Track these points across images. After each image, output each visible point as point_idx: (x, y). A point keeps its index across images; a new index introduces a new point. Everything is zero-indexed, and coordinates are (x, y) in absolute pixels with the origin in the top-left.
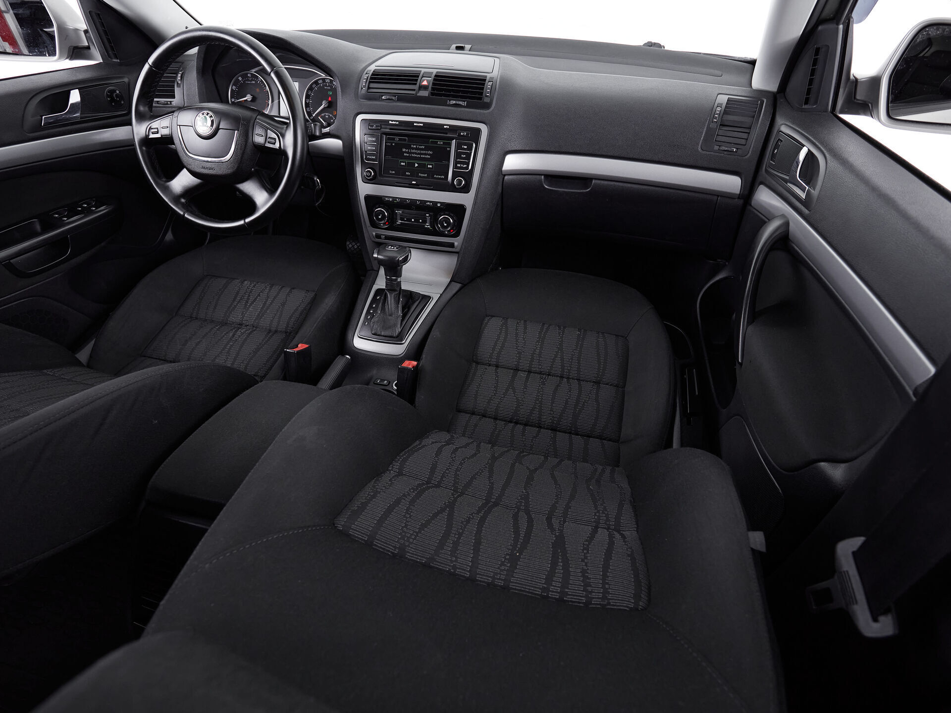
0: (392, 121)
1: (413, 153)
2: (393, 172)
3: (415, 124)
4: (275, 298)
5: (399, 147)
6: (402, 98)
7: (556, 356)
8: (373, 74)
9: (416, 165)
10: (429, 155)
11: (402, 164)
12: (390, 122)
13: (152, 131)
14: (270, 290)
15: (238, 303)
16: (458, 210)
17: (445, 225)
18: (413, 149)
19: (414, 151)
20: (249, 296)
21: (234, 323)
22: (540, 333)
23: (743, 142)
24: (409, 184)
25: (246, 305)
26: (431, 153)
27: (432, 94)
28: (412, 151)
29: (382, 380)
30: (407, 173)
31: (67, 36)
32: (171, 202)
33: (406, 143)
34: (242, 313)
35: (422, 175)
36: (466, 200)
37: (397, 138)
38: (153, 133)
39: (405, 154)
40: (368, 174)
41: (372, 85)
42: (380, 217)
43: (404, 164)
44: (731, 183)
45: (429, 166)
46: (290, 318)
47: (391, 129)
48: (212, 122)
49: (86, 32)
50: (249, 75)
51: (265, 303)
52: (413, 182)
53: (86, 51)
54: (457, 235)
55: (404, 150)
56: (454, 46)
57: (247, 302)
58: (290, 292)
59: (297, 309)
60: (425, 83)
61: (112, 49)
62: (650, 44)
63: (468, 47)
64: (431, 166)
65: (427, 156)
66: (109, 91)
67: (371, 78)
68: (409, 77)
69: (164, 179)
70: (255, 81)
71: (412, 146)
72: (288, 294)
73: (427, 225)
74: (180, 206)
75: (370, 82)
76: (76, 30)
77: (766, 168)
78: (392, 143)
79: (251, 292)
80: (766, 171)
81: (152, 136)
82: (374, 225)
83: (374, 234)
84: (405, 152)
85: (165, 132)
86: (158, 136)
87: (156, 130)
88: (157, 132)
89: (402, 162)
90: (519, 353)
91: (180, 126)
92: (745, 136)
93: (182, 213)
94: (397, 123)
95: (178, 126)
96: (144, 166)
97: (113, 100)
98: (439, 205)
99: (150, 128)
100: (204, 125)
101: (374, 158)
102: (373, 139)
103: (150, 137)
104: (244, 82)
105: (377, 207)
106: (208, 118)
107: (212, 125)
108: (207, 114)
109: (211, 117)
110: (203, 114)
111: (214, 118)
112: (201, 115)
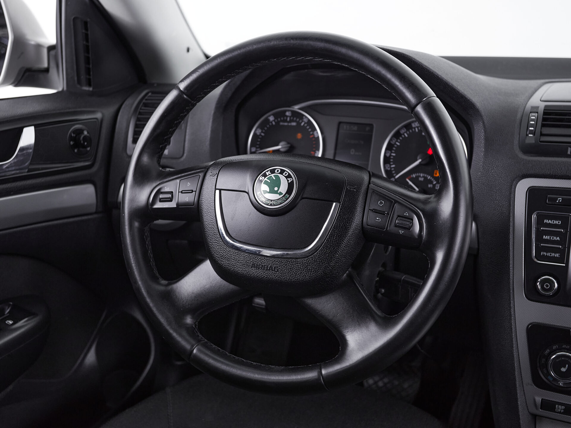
8: (545, 113)
13: (161, 196)
31: (22, 53)
32: (170, 324)
38: (162, 200)
40: (547, 286)
41: (546, 131)
42: (563, 370)
48: (291, 186)
49: (51, 48)
50: (287, 114)
53: (41, 76)
61: (88, 71)
66: (75, 131)
67: (544, 119)
69: (164, 282)
74: (184, 333)
75: (543, 126)
76: (39, 46)
81: (159, 205)
83: (539, 399)
85: (187, 198)
86: (172, 205)
87: (170, 196)
88: (171, 200)
91: (220, 190)
93: (188, 347)
95: (217, 192)
96: (131, 255)
97: (77, 144)
99: (159, 192)
100: (272, 191)
101: (557, 255)
102: (556, 222)
103: (156, 206)
104: (277, 123)
105: (554, 347)
106: (282, 178)
107: (289, 191)
108: (282, 172)
109: (289, 176)
110: (273, 172)
111: (294, 178)
112: (267, 173)
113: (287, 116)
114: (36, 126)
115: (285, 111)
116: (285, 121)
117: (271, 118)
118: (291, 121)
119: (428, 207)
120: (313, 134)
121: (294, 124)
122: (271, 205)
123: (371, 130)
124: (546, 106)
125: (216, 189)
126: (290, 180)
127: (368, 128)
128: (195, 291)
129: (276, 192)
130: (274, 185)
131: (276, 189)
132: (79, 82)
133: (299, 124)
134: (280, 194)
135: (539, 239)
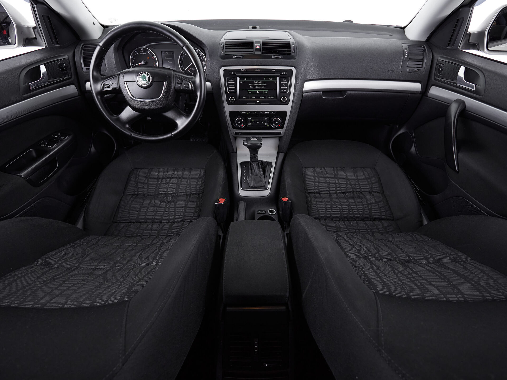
0: (242, 69)
1: (256, 86)
2: (245, 97)
3: (256, 70)
4: (182, 175)
5: (247, 83)
6: (246, 56)
7: (347, 183)
8: (226, 44)
9: (258, 92)
10: (265, 86)
11: (250, 92)
12: (241, 70)
13: (105, 86)
14: (178, 171)
15: (161, 182)
16: (283, 114)
17: (277, 123)
18: (255, 83)
19: (256, 85)
20: (166, 177)
21: (162, 194)
22: (334, 172)
23: (420, 66)
24: (255, 103)
25: (166, 183)
26: (266, 85)
27: (263, 53)
28: (255, 85)
29: (262, 211)
30: (253, 97)
31: (22, 32)
32: (121, 128)
33: (250, 80)
34: (166, 187)
35: (262, 97)
36: (287, 108)
37: (245, 79)
38: (106, 88)
39: (251, 87)
40: (232, 100)
41: (227, 50)
42: (239, 123)
43: (251, 92)
44: (416, 86)
45: (265, 92)
46: (196, 185)
47: (242, 74)
48: (149, 78)
49: (34, 28)
50: (142, 49)
51: (178, 180)
52: (258, 102)
53: (34, 41)
54: (281, 127)
55: (250, 85)
56: (250, 27)
57: (166, 180)
58: (190, 171)
59: (198, 181)
60: (258, 47)
61: (56, 38)
62: (346, 21)
63: (258, 27)
64: (266, 92)
65: (264, 87)
66: (60, 64)
67: (226, 47)
68: (248, 45)
69: (115, 115)
71: (255, 82)
72: (189, 173)
73: (266, 124)
74: (127, 130)
75: (226, 49)
76: (28, 28)
77: (434, 77)
78: (243, 82)
79: (166, 174)
80: (435, 79)
81: (105, 90)
82: (234, 127)
83: (235, 132)
84: (251, 86)
85: (115, 86)
86: (110, 89)
87: (108, 86)
88: (109, 87)
89: (250, 91)
90: (329, 185)
91: (126, 82)
92: (421, 63)
93: (129, 134)
94: (246, 70)
95: (125, 82)
96: (101, 108)
97: (63, 70)
98: (272, 112)
99: (104, 85)
100: (144, 80)
101: (234, 90)
102: (232, 80)
103: (104, 90)
104: (139, 53)
105: (236, 117)
106: (146, 75)
107: (149, 80)
108: (145, 73)
109: (148, 75)
110: (142, 73)
111: (150, 75)
112: (141, 74)
113: (142, 50)
114: (44, 64)
115: (141, 48)
116: (142, 52)
117: (136, 52)
118: (144, 52)
119: (193, 80)
120: (153, 57)
121: (145, 53)
122: (144, 85)
123: (173, 54)
124: (226, 42)
125: (124, 82)
127: (172, 53)
128: (127, 117)
129: (145, 80)
130: (144, 78)
131: (145, 79)
132: (53, 43)
133: (147, 53)
134: (147, 81)
135: (229, 86)
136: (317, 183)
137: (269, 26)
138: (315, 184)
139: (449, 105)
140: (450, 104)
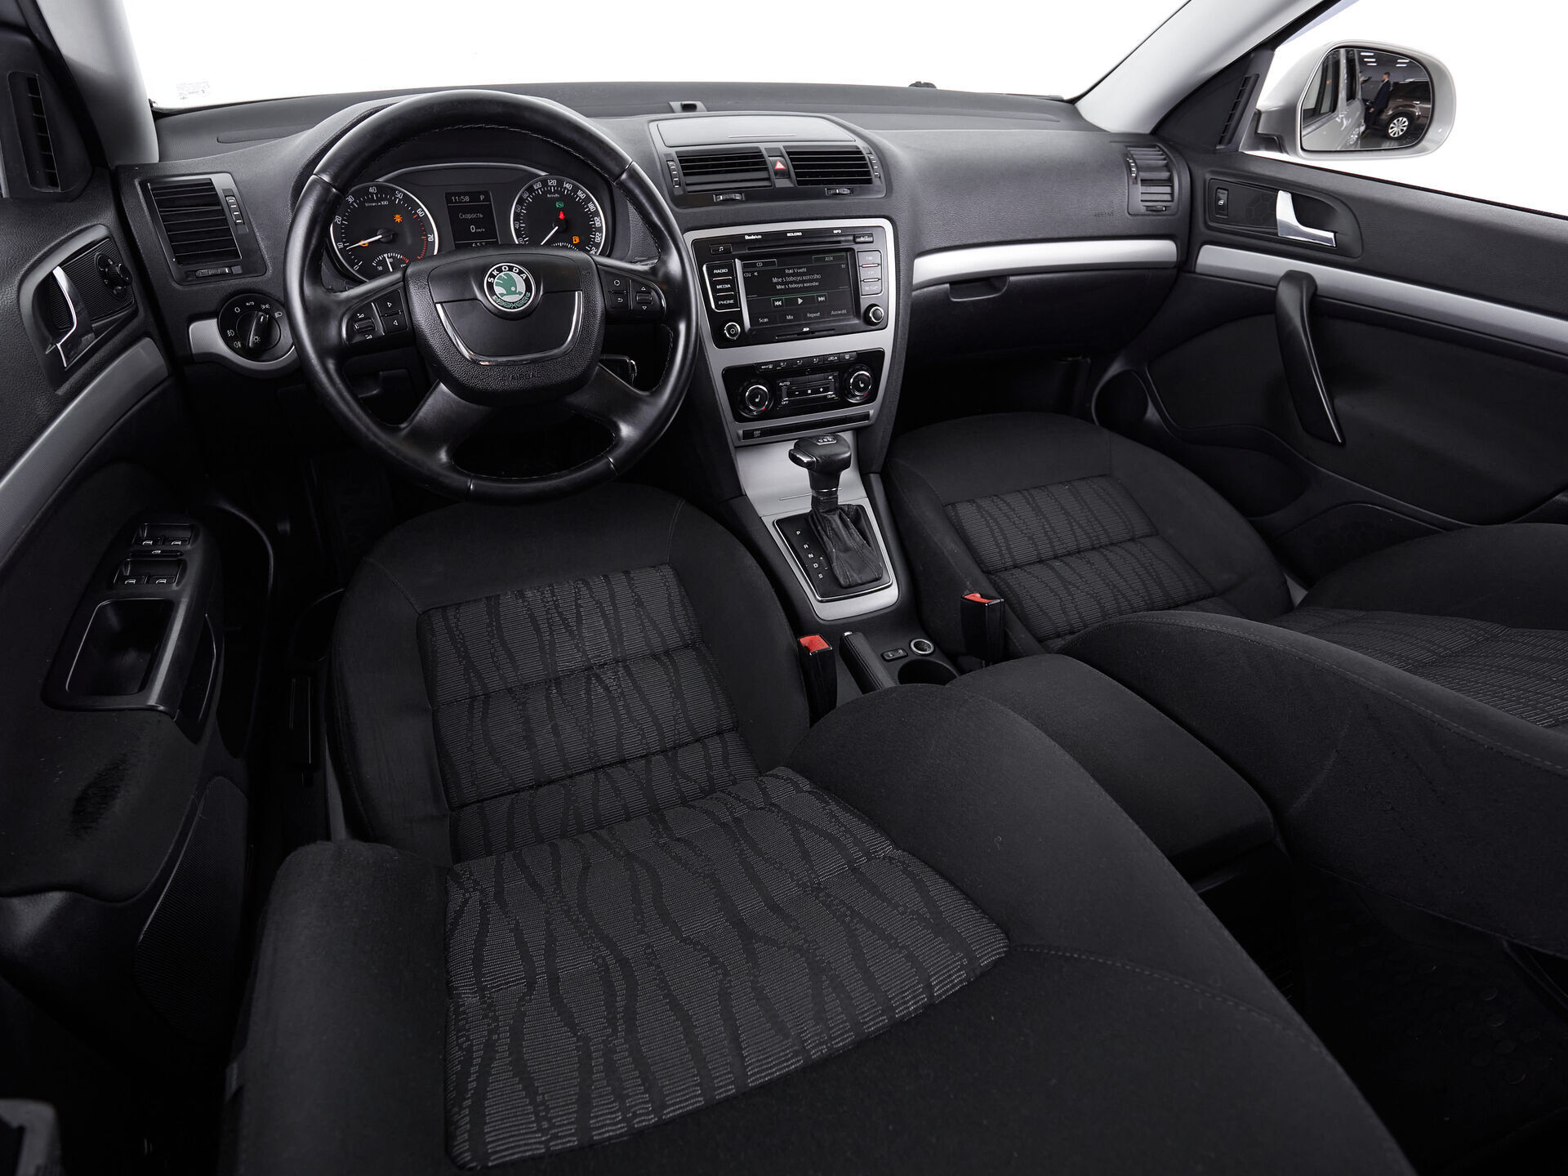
0: (750, 235)
1: (791, 283)
2: (766, 320)
3: (789, 235)
4: (612, 597)
5: (766, 275)
6: (751, 196)
7: (1072, 526)
8: (681, 161)
9: (800, 301)
10: (816, 280)
11: (777, 303)
12: (747, 237)
13: (358, 326)
14: (590, 589)
15: (551, 634)
16: (872, 359)
17: (862, 386)
18: (789, 275)
19: (791, 279)
20: (561, 614)
21: (572, 672)
22: (1029, 503)
23: (1168, 197)
24: (798, 334)
25: (571, 633)
26: (818, 277)
27: (799, 183)
28: (788, 279)
29: (896, 651)
30: (789, 317)
33: (776, 267)
34: (577, 646)
35: (812, 315)
36: (882, 340)
37: (759, 263)
38: (360, 331)
39: (779, 287)
40: (732, 332)
41: (689, 180)
42: (757, 400)
43: (780, 303)
44: (1161, 249)
45: (820, 299)
46: (674, 619)
47: (749, 249)
48: (527, 281)
50: (371, 190)
51: (604, 615)
52: (805, 330)
54: (871, 398)
55: (775, 280)
56: (676, 105)
57: (567, 626)
58: (630, 579)
59: (671, 604)
60: (779, 166)
61: (48, 163)
62: (918, 84)
63: (699, 104)
64: (822, 299)
65: (814, 284)
67: (683, 167)
70: (390, 200)
71: (787, 271)
72: (631, 586)
73: (831, 395)
75: (684, 174)
77: (1205, 223)
78: (752, 273)
79: (557, 607)
80: (1209, 228)
81: (357, 339)
82: (739, 418)
83: (741, 432)
84: (778, 283)
86: (378, 334)
88: (373, 328)
89: (776, 301)
90: (1030, 538)
91: (441, 304)
92: (1167, 189)
93: (461, 484)
94: (760, 237)
95: (438, 306)
98: (847, 357)
99: (350, 323)
101: (732, 301)
102: (724, 271)
103: (354, 341)
105: (745, 384)
106: (514, 275)
107: (529, 289)
108: (511, 269)
109: (520, 273)
110: (500, 270)
111: (527, 274)
112: (495, 273)
113: (372, 194)
114: (61, 265)
115: (368, 188)
116: (372, 200)
117: (350, 199)
118: (380, 199)
120: (416, 211)
121: (386, 203)
122: (514, 308)
123: (487, 199)
125: (435, 304)
126: (524, 276)
127: (482, 197)
129: (515, 293)
130: (509, 285)
131: (513, 289)
133: (392, 202)
134: (520, 293)
135: (714, 291)
136: (1001, 540)
137: (729, 103)
138: (997, 545)
139: (1274, 289)
140: (1276, 287)
